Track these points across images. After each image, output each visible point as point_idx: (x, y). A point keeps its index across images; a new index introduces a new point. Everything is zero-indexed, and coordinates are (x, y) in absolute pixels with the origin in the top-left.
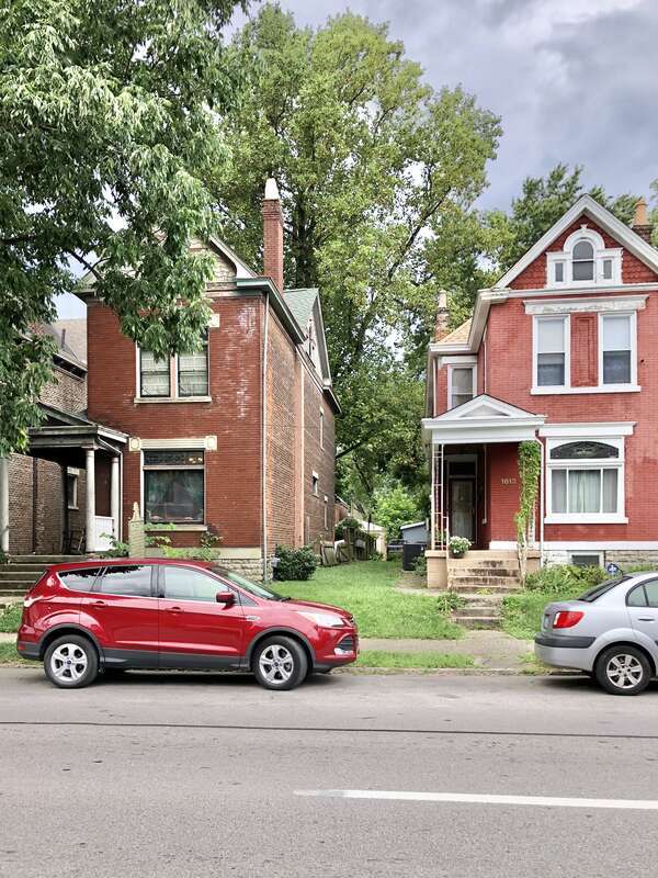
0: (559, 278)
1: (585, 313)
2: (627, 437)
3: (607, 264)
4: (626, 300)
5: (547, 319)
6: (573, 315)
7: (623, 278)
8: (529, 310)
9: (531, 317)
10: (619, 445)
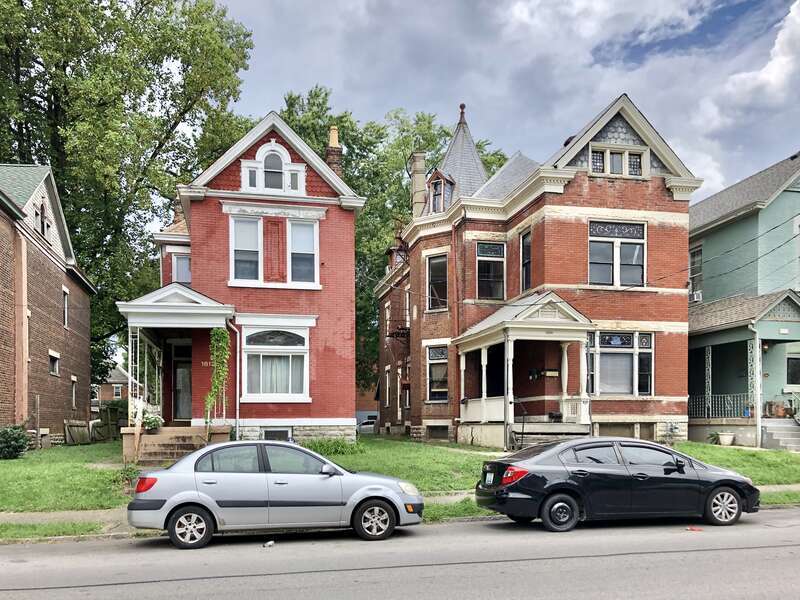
0: (253, 183)
1: (275, 218)
2: (311, 328)
3: (294, 176)
4: (310, 210)
5: (243, 219)
6: (265, 218)
7: (307, 190)
8: (225, 209)
9: (227, 215)
10: (305, 334)
